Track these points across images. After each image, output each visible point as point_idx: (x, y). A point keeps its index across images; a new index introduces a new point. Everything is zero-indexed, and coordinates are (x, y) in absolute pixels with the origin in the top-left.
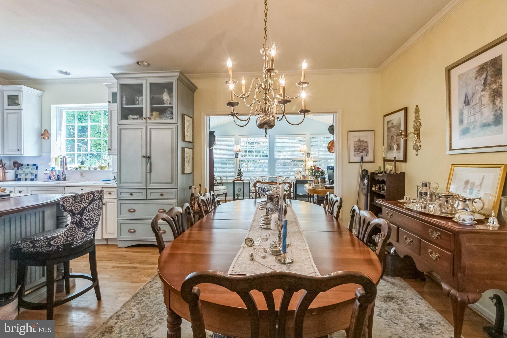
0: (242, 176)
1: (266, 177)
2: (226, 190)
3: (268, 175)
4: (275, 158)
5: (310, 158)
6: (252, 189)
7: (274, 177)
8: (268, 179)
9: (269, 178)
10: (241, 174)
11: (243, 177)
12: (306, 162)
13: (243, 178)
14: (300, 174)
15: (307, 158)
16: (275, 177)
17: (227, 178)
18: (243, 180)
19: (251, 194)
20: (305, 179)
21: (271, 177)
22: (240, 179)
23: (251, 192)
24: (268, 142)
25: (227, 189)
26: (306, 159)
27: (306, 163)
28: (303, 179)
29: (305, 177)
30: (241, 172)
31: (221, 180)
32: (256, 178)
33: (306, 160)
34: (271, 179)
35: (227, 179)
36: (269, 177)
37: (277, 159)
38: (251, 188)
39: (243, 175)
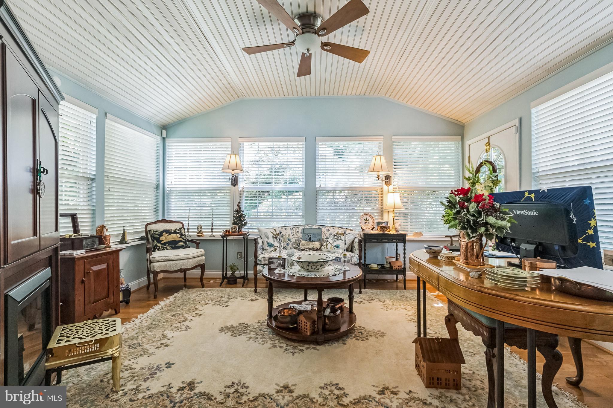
0: (242, 225)
1: (298, 227)
2: (203, 258)
3: (303, 223)
4: (317, 186)
5: (391, 187)
6: (262, 256)
7: (314, 227)
8: (300, 231)
9: (304, 229)
10: (240, 220)
11: (245, 227)
12: (382, 194)
13: (244, 230)
14: (371, 221)
15: (385, 187)
16: (317, 227)
17: (212, 229)
18: (244, 235)
19: (259, 268)
20: (384, 231)
21: (307, 227)
22: (238, 232)
23: (259, 262)
24: (301, 152)
25: (204, 255)
26: (382, 189)
27: (382, 197)
28: (381, 232)
29: (384, 227)
30: (241, 216)
31: (199, 233)
32: (272, 230)
33: (382, 191)
34: (306, 231)
35: (212, 232)
36: (303, 227)
37: (321, 189)
38: (259, 252)
39: (246, 223)
